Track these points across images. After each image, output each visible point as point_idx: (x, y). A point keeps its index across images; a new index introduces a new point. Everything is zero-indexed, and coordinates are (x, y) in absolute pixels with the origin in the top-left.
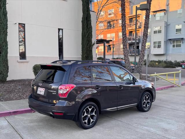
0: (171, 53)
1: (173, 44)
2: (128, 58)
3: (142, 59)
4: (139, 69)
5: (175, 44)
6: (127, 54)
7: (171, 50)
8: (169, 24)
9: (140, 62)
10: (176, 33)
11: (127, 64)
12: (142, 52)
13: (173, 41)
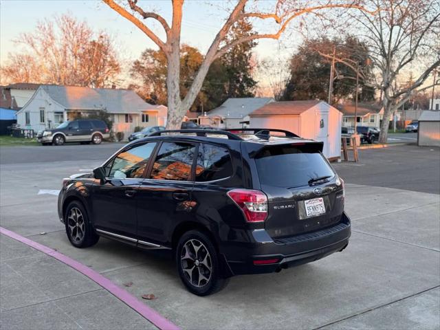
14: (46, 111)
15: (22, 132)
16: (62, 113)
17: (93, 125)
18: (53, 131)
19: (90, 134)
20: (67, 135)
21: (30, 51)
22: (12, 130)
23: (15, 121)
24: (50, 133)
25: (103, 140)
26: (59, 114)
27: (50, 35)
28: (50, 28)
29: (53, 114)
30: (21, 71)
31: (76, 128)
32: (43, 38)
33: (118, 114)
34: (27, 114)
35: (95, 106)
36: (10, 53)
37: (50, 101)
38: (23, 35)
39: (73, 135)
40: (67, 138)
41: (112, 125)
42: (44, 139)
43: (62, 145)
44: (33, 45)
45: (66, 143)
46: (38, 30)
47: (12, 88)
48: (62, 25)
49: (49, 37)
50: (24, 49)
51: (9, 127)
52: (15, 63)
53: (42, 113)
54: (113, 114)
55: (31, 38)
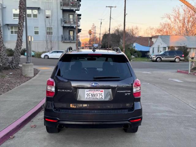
0: (9, 40)
1: (11, 30)
2: (3, 45)
3: (20, 46)
4: (17, 58)
5: (14, 30)
6: (2, 39)
7: (9, 36)
8: (5, 7)
9: (18, 49)
10: (14, 18)
11: (3, 53)
12: (20, 37)
13: (11, 27)
14: (160, 47)
15: (149, 56)
16: (166, 48)
17: (176, 53)
18: (156, 56)
19: (174, 57)
20: (162, 58)
21: (169, 21)
22: (146, 55)
23: (149, 52)
24: (155, 56)
25: (180, 60)
26: (165, 48)
27: (178, 13)
28: (178, 10)
29: (162, 48)
30: (165, 30)
31: (168, 54)
32: (175, 15)
33: (194, 48)
34: (153, 48)
35: (181, 44)
36: (161, 23)
37: (162, 42)
38: (166, 15)
39: (166, 58)
40: (162, 59)
41: (189, 53)
42: (153, 59)
43: (160, 62)
44: (170, 19)
45: (162, 61)
46: (173, 11)
47: (153, 38)
48: (184, 8)
49: (178, 14)
50: (166, 21)
51: (146, 54)
52: (162, 27)
53: (159, 48)
54: (191, 48)
55: (169, 16)
